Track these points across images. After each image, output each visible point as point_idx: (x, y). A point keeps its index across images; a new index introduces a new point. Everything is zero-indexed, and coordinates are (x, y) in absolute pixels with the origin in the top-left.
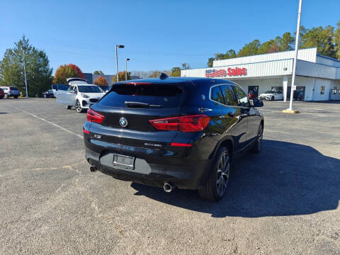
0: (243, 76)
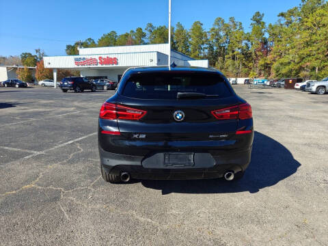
0: (115, 65)
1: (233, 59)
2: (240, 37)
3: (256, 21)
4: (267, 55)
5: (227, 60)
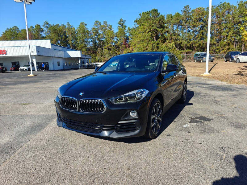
0: (4, 55)
1: (109, 49)
2: (111, 35)
3: (121, 25)
4: (129, 47)
5: (105, 50)
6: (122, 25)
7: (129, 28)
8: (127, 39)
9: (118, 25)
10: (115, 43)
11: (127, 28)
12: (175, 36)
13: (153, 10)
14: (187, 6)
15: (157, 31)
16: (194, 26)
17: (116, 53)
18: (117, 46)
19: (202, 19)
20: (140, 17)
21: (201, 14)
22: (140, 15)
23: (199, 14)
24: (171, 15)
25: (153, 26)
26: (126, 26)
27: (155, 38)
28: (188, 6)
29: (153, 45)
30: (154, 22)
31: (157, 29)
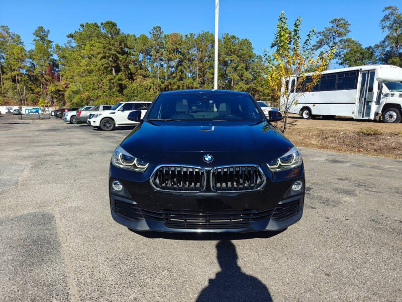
1: (14, 81)
2: (18, 54)
3: (40, 37)
4: (59, 80)
5: (5, 81)
6: (43, 38)
7: (57, 46)
8: (54, 65)
9: (34, 37)
10: (27, 71)
11: (54, 45)
12: (141, 71)
13: (108, 23)
14: (157, 27)
15: (118, 58)
16: (170, 60)
17: (31, 90)
18: (33, 76)
19: (179, 50)
20: (81, 29)
21: (178, 42)
22: (82, 26)
23: (176, 43)
24: (134, 35)
25: (110, 49)
26: (51, 42)
27: (113, 69)
28: (160, 27)
29: (112, 81)
30: (112, 42)
31: (118, 54)
